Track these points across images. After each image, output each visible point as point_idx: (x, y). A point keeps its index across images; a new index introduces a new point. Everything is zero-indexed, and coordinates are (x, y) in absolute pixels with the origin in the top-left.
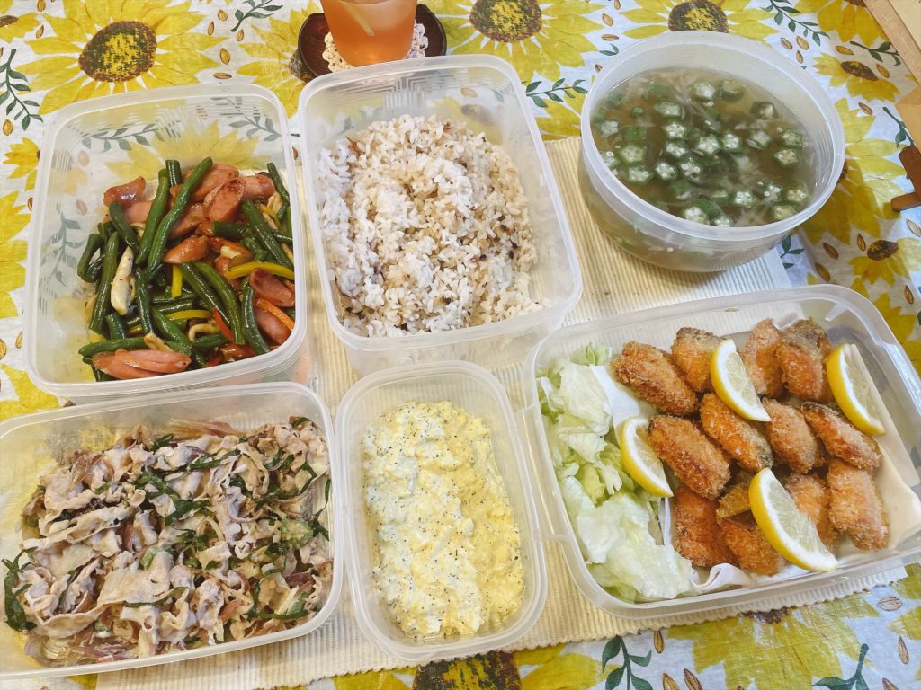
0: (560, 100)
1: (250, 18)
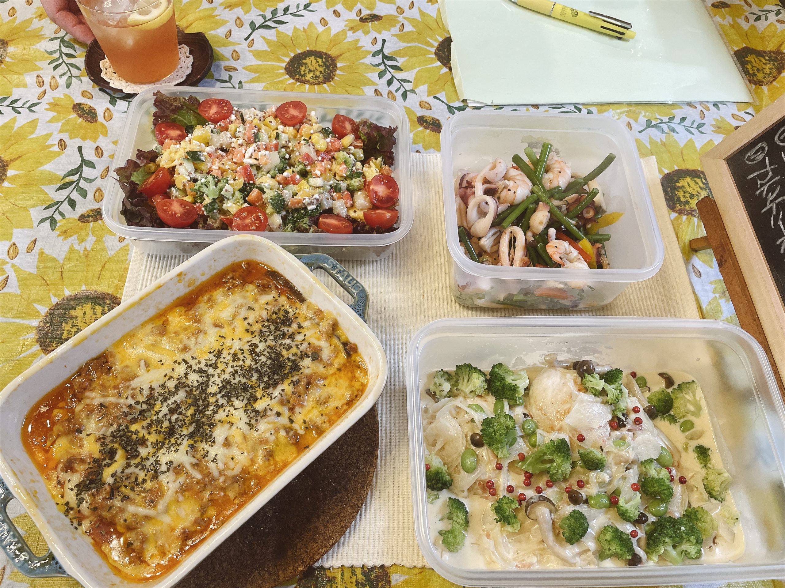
1: (261, 30)
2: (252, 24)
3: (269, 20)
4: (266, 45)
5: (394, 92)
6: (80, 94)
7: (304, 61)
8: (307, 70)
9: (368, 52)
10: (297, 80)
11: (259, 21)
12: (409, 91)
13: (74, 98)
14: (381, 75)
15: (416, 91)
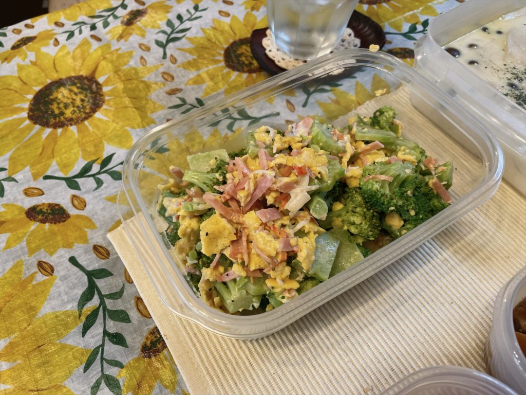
6: (24, 196)
13: (19, 204)
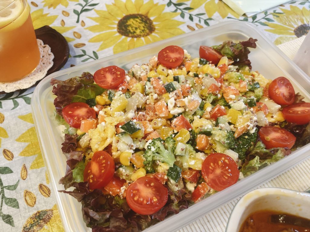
0: (273, 21)
1: (84, 14)
2: (75, 12)
3: (85, 5)
4: (94, 22)
5: (198, 23)
7: (127, 24)
8: (134, 29)
9: (163, 5)
10: (133, 37)
11: (79, 9)
12: (208, 19)
14: (183, 15)
15: (213, 17)
